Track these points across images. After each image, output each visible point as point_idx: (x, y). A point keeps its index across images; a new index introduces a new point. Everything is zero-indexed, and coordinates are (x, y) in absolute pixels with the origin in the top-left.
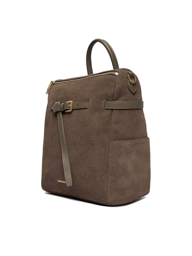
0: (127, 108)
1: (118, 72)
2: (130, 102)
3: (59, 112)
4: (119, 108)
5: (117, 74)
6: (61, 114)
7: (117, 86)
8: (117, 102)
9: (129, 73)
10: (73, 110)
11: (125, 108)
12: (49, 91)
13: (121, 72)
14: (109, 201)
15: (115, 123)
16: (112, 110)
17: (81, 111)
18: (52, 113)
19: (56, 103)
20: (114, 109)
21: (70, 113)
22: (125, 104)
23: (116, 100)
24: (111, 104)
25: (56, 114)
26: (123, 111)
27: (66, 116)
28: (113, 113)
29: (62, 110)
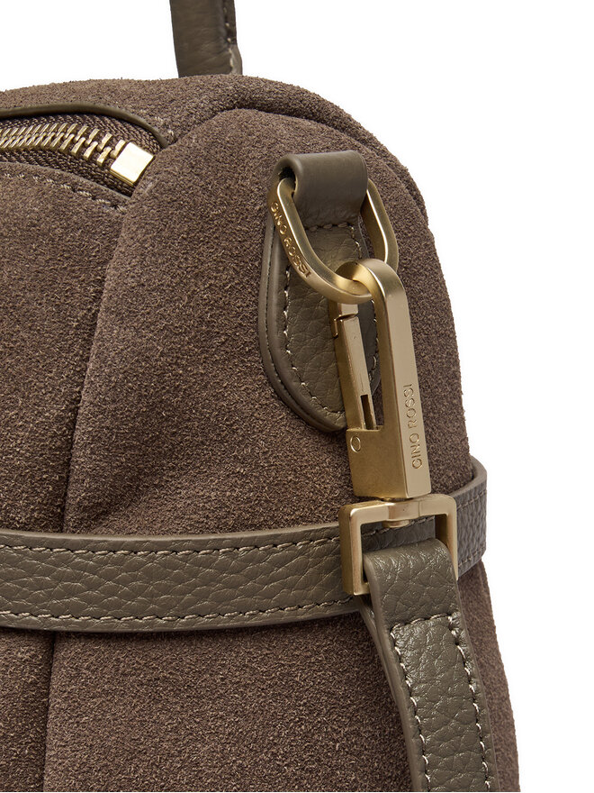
0: (249, 619)
1: (155, 143)
2: (293, 540)
4: (144, 623)
5: (131, 162)
8: (114, 548)
9: (298, 160)
11: (226, 621)
13: (195, 139)
16: (51, 639)
20: (68, 635)
22: (223, 568)
24: (31, 571)
26: (188, 655)
28: (55, 684)
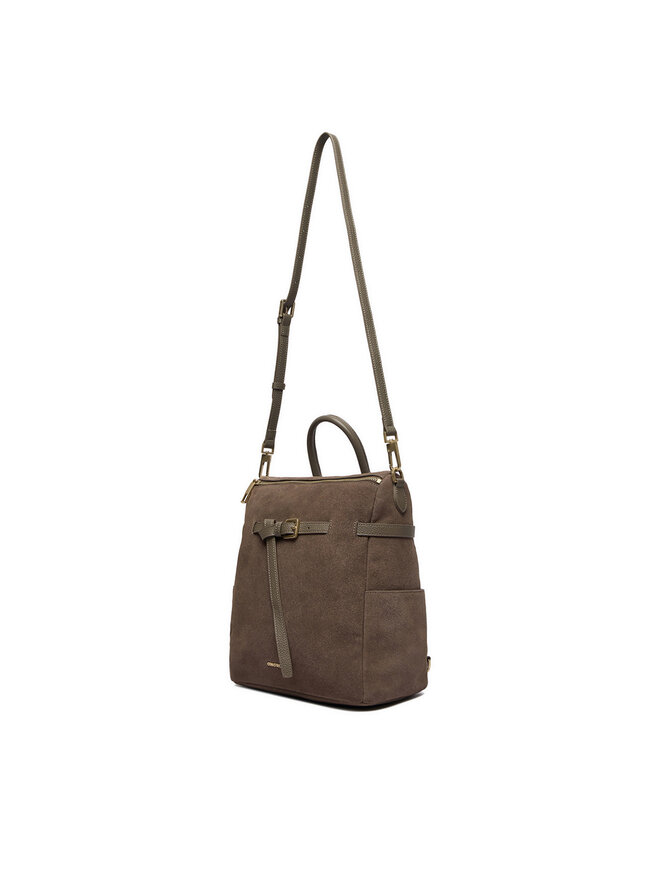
1: (381, 478)
2: (397, 526)
3: (272, 537)
4: (381, 535)
5: (379, 480)
6: (274, 541)
7: (378, 500)
8: (377, 525)
10: (299, 535)
11: (390, 535)
12: (248, 499)
13: (386, 478)
14: (367, 697)
15: (375, 560)
16: (369, 537)
17: (313, 537)
18: (256, 538)
19: (266, 521)
20: (371, 537)
21: (294, 540)
22: (390, 529)
23: (375, 521)
24: (367, 528)
25: (265, 542)
26: (385, 540)
27: (285, 546)
28: (370, 543)
29: (279, 535)
